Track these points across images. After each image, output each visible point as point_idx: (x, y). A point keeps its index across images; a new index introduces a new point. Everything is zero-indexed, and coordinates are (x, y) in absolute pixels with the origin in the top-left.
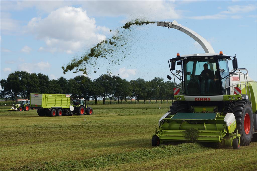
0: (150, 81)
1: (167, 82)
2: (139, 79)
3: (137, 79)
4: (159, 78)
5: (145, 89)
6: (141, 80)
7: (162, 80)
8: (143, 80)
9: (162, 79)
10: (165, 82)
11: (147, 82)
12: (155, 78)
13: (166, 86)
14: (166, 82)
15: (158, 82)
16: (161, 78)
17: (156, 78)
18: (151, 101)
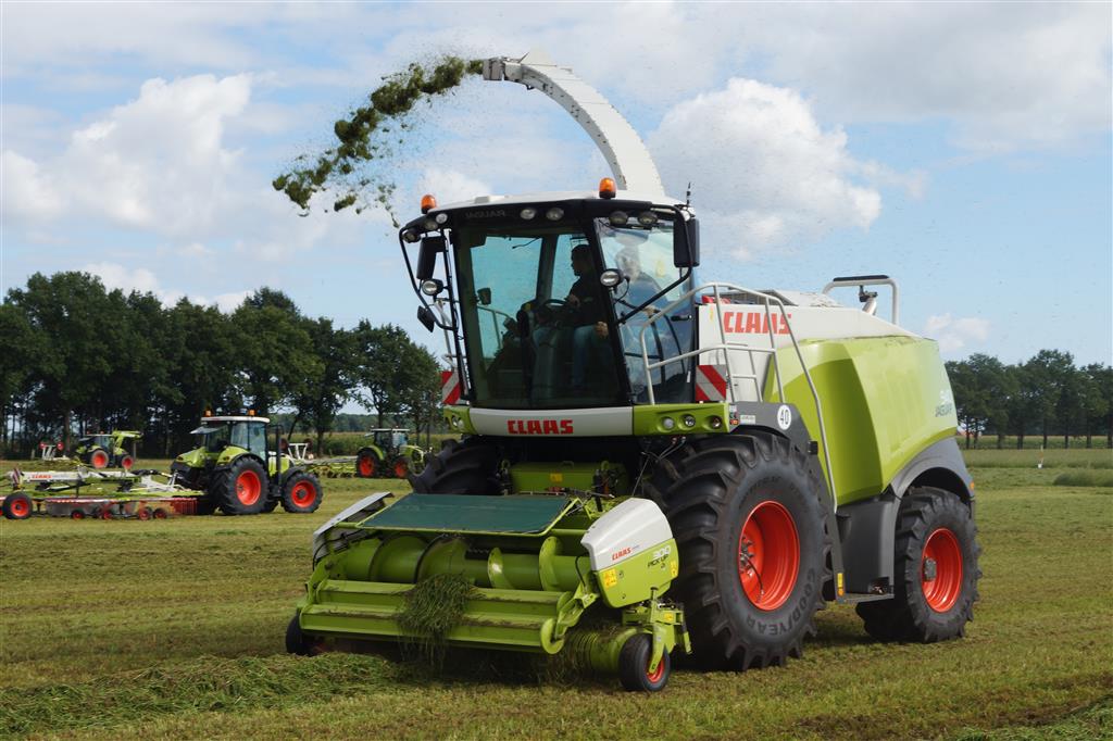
0: (1020, 365)
1: (1090, 367)
2: (980, 356)
3: (971, 357)
4: (1056, 352)
5: (1002, 394)
6: (987, 359)
7: (1069, 362)
8: (993, 361)
9: (1068, 356)
10: (1078, 369)
11: (1011, 369)
12: (1042, 352)
13: (1084, 382)
14: (1083, 368)
15: (1051, 369)
16: (1062, 351)
17: (1045, 354)
18: (1026, 438)
